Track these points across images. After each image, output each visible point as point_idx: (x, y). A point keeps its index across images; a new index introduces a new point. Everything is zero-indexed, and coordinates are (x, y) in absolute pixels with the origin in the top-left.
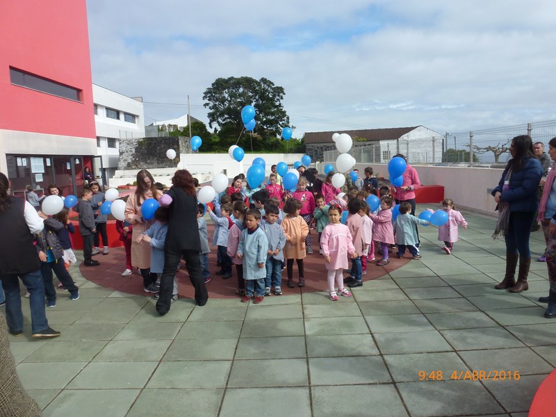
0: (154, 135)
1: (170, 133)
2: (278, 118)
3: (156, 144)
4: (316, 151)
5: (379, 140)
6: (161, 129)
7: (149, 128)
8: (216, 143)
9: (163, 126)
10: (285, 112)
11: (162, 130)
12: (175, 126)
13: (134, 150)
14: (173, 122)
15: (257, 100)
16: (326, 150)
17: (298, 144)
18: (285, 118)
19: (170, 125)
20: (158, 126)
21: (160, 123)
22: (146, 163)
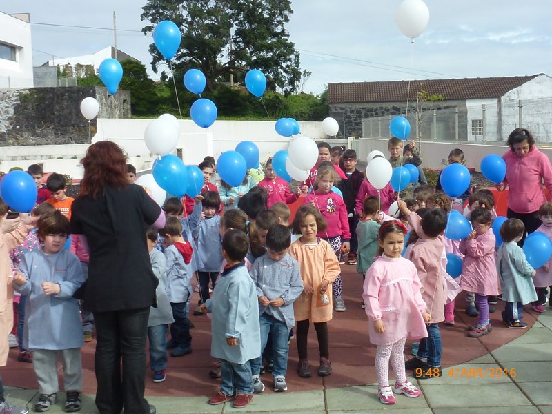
0: (51, 83)
1: (79, 80)
2: (279, 56)
3: (53, 99)
4: (349, 117)
5: (465, 99)
6: (63, 73)
7: (41, 70)
8: (164, 101)
9: (67, 67)
10: (292, 45)
11: (65, 74)
12: (89, 68)
13: (11, 111)
14: (85, 61)
15: (241, 23)
16: (367, 116)
17: (316, 105)
18: (292, 56)
19: (79, 66)
20: (58, 67)
21: (62, 62)
22: (34, 134)
